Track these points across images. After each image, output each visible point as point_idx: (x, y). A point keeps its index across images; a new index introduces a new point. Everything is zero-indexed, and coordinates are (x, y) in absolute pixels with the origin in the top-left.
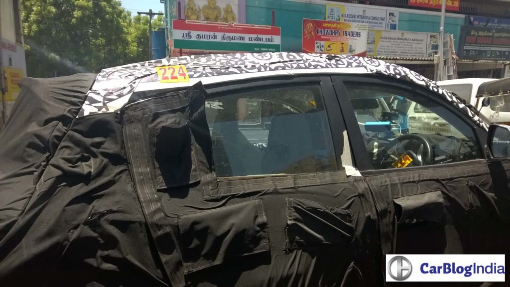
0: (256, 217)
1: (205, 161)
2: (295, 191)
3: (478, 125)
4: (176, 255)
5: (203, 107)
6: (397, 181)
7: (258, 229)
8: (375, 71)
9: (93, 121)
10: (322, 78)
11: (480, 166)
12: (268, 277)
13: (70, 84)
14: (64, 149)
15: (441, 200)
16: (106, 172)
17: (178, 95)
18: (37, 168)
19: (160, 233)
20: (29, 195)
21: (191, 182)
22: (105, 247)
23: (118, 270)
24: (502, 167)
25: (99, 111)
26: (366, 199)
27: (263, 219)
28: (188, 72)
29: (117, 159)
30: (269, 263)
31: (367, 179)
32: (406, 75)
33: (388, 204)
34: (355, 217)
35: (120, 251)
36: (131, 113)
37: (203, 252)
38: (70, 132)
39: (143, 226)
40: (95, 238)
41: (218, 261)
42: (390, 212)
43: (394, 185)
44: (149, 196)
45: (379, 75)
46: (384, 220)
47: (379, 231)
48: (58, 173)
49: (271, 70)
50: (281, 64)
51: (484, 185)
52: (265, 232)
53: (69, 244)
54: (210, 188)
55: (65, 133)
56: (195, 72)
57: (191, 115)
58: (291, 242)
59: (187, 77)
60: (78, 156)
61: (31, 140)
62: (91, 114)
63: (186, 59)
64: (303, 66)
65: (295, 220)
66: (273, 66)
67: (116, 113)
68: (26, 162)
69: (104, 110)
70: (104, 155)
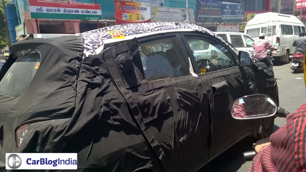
0: (166, 97)
1: (141, 74)
2: (177, 85)
3: (234, 52)
4: (140, 115)
5: (138, 49)
6: (211, 78)
7: (167, 102)
8: (195, 30)
9: (92, 59)
10: (176, 34)
11: (236, 69)
12: (174, 122)
13: (72, 42)
14: (83, 73)
15: (227, 84)
16: (104, 83)
17: (124, 44)
18: (73, 82)
19: (133, 107)
20: (75, 95)
21: (138, 84)
22: (113, 115)
23: (120, 124)
24: (244, 69)
25: (92, 54)
26: (202, 86)
27: (168, 97)
28: (124, 33)
29: (106, 76)
30: (173, 116)
31: (201, 77)
32: (206, 31)
33: (210, 87)
34: (199, 94)
35: (120, 116)
36: (107, 54)
37: (149, 114)
38: (83, 65)
39: (126, 104)
40: (109, 111)
41: (155, 117)
42: (211, 91)
43: (210, 79)
44: (124, 91)
45: (196, 32)
46: (209, 94)
47: (208, 99)
48: (86, 84)
49: (156, 31)
50: (159, 28)
51: (239, 77)
52: (170, 103)
53: (101, 114)
54: (146, 86)
55: (81, 66)
56: (127, 33)
57: (132, 53)
58: (180, 106)
59: (124, 35)
60: (92, 75)
61: (65, 70)
62: (90, 56)
63: (117, 27)
64: (168, 28)
65: (179, 97)
66: (157, 29)
67: (100, 54)
68: (65, 81)
69: (94, 53)
70: (102, 74)
